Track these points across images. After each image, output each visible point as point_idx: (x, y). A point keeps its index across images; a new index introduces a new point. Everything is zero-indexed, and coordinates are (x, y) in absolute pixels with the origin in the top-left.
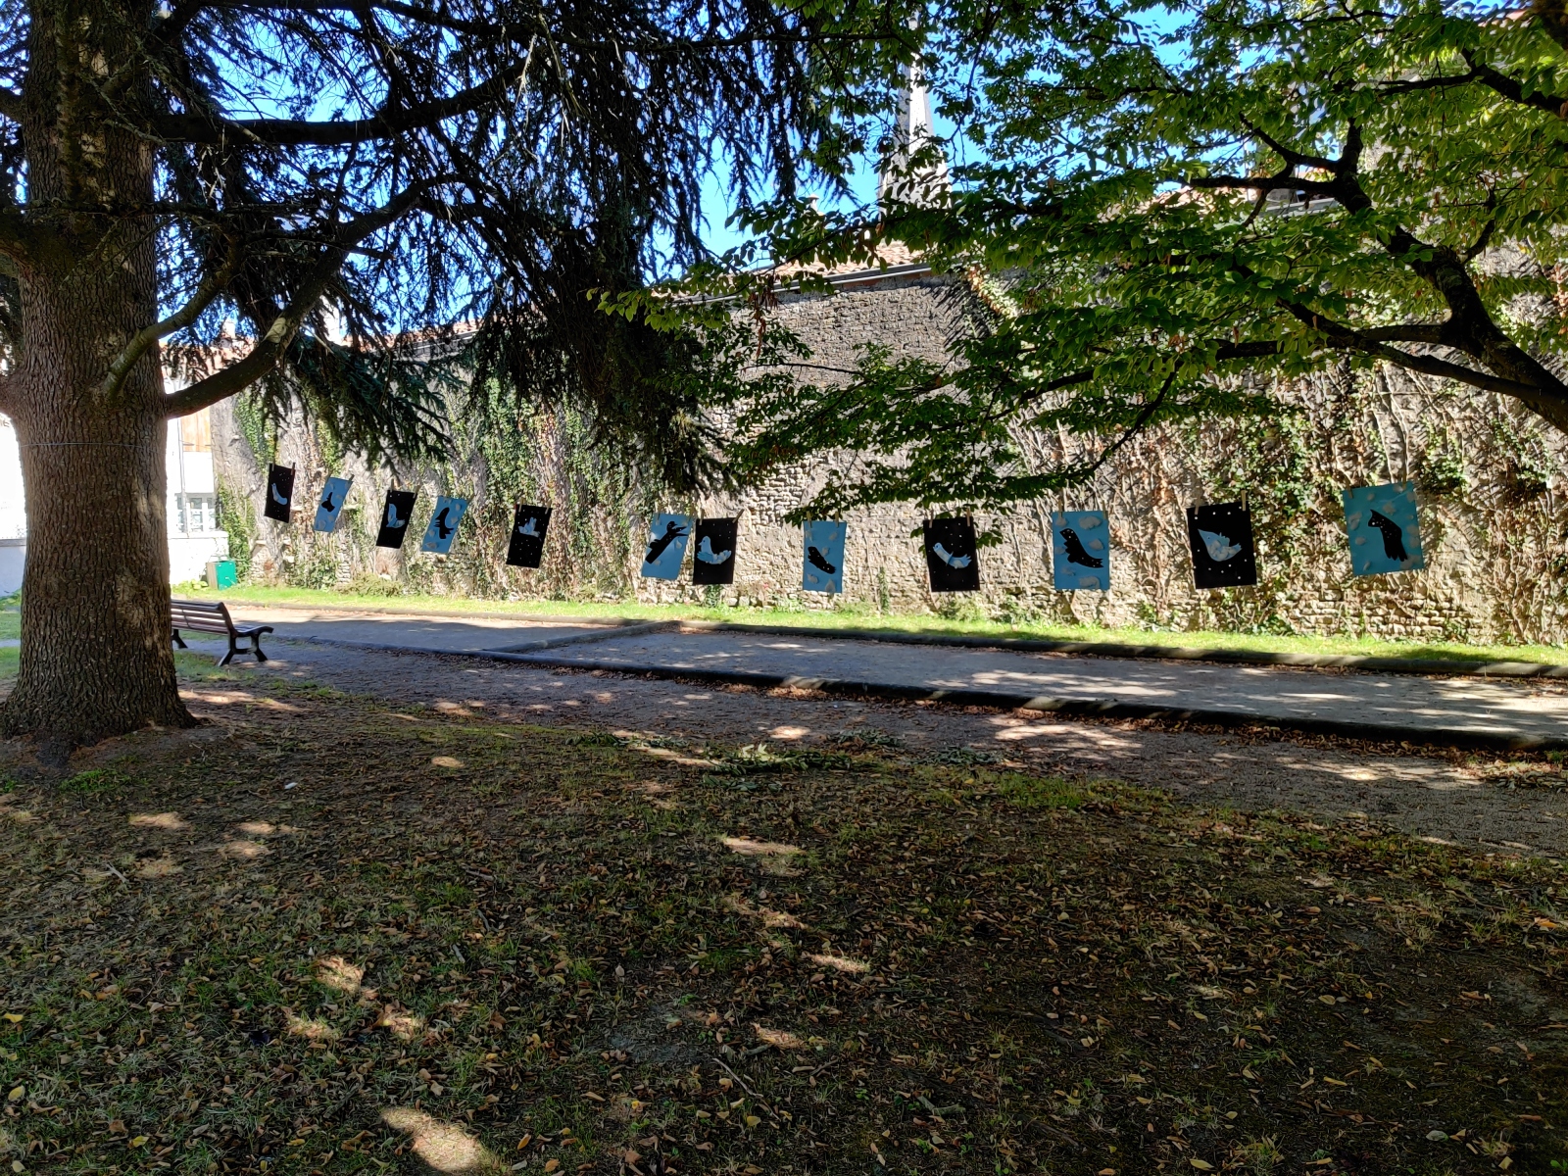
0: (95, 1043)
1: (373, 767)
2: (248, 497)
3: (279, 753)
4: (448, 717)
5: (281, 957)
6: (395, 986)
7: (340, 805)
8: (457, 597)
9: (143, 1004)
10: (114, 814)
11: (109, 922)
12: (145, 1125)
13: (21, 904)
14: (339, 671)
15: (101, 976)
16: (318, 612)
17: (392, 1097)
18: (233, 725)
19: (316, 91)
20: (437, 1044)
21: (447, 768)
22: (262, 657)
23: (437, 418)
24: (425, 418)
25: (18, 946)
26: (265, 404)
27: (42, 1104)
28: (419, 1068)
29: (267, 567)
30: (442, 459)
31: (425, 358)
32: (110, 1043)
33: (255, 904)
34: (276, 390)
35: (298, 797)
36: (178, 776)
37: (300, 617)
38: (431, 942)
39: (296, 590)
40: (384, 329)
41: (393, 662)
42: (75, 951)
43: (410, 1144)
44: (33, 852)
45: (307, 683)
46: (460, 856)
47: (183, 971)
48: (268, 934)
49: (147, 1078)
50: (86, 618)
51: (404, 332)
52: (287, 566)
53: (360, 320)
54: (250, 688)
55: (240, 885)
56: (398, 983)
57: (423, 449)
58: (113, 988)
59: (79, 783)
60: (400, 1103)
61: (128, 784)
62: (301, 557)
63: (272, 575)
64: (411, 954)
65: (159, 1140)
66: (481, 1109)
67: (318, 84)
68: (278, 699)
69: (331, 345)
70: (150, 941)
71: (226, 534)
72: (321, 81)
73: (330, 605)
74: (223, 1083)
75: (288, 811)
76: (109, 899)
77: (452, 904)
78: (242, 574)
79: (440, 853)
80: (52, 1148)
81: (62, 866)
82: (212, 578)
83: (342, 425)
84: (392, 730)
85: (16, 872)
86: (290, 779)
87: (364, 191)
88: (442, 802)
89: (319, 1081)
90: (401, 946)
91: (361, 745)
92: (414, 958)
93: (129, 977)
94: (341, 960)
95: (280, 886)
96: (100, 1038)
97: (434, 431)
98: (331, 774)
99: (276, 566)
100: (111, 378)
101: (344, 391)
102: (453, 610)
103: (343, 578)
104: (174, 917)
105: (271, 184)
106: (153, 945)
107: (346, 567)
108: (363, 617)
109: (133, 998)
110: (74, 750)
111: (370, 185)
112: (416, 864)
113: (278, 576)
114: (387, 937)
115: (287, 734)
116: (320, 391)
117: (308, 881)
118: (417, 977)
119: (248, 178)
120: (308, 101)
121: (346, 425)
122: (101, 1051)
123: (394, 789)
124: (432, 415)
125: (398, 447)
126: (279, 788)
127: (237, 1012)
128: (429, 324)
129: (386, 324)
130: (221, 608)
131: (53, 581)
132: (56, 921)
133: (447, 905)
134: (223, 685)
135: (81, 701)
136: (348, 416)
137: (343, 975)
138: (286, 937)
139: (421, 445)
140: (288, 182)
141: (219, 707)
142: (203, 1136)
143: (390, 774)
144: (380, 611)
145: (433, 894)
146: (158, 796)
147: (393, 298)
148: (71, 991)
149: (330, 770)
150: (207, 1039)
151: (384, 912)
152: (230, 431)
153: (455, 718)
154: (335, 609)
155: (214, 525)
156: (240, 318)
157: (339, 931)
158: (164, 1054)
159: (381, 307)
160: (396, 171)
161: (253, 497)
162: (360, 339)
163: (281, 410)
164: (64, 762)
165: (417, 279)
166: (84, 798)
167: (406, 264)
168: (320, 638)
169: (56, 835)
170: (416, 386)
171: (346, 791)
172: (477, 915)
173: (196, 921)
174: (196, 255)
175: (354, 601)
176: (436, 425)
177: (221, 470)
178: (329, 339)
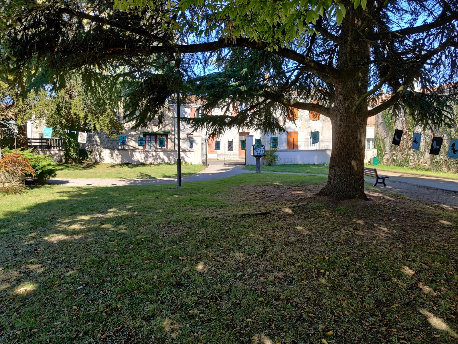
0: (344, 268)
1: (419, 219)
2: (384, 139)
3: (390, 211)
4: (445, 210)
5: (390, 262)
6: (423, 279)
7: (408, 228)
8: (451, 173)
9: (355, 263)
10: (348, 218)
11: (347, 242)
12: (356, 289)
13: (327, 234)
14: (408, 192)
15: (345, 254)
16: (402, 174)
17: (421, 306)
18: (378, 202)
19: (418, 16)
20: (436, 297)
21: (444, 224)
22: (385, 185)
23: (450, 113)
24: (445, 113)
25: (327, 243)
26: (393, 112)
27: (333, 277)
28: (430, 301)
29: (388, 160)
30: (450, 127)
31: (447, 94)
32: (347, 269)
33: (383, 248)
34: (397, 107)
35: (396, 223)
36: (363, 212)
37: (397, 175)
38: (435, 271)
39: (396, 167)
40: (433, 86)
41: (426, 191)
42: (339, 247)
43: (427, 318)
44: (330, 223)
45: (398, 194)
46: (447, 250)
47: (365, 258)
48: (387, 256)
49: (356, 279)
50: (344, 169)
51: (440, 86)
52: (394, 160)
53: (426, 84)
54: (382, 193)
55: (379, 242)
56: (424, 278)
57: (443, 123)
58: (348, 257)
59: (340, 209)
60: (423, 307)
61: (351, 212)
62: (398, 157)
63: (389, 162)
64: (429, 272)
65: (359, 294)
66: (449, 318)
67: (419, 14)
68: (390, 197)
69: (416, 92)
70: (356, 249)
71: (377, 150)
72: (420, 13)
73: (407, 172)
74: (375, 287)
75: (393, 226)
76: (347, 237)
77: (443, 262)
78: (380, 162)
79: (440, 247)
80: (335, 287)
81: (336, 228)
82: (372, 162)
83: (416, 117)
84: (425, 210)
85: (326, 227)
86: (393, 218)
87: (431, 43)
88: (442, 233)
89: (401, 295)
90: (426, 269)
91: (415, 213)
92: (430, 273)
93: (352, 256)
94: (408, 268)
95: (390, 245)
96: (345, 268)
97: (448, 118)
98: (406, 219)
99: (390, 159)
100: (355, 107)
101: (418, 106)
102: (449, 177)
103: (411, 164)
104: (362, 245)
105: (402, 47)
106: (357, 251)
107: (413, 161)
108: (417, 176)
109: (353, 261)
110: (339, 201)
111: (433, 41)
112: (432, 249)
113: (391, 163)
114: (422, 266)
115: (393, 206)
116: (410, 106)
117: (398, 246)
118: (430, 278)
119: (395, 46)
120: (416, 19)
121: (418, 117)
122: (345, 271)
123: (425, 227)
124: (448, 112)
125: (434, 123)
126: (390, 220)
127: (379, 272)
128: (450, 83)
129: (434, 84)
130: (375, 170)
131: (337, 159)
132: (335, 240)
133: (441, 262)
134: (374, 191)
135: (341, 190)
136: (418, 114)
137: (409, 271)
138: (392, 258)
139: (443, 122)
140: (407, 45)
141: (373, 197)
142: (370, 297)
143: (424, 222)
144: (423, 175)
145: (437, 258)
146: (358, 216)
147: (438, 75)
148: (339, 255)
149: (405, 218)
150: (371, 276)
151: (421, 259)
152: (380, 120)
153: (448, 210)
154: (408, 174)
155: (373, 147)
156: (388, 87)
157: (407, 260)
158: (361, 276)
159: (434, 79)
160: (443, 35)
161: (385, 139)
162: (425, 90)
163: (398, 113)
164: (336, 204)
165: (447, 69)
166: (341, 213)
167: (443, 64)
168: (403, 181)
169: (335, 220)
170: (443, 103)
171: (410, 225)
172: (451, 267)
173: (368, 248)
174: (377, 71)
175: (414, 172)
176: (449, 115)
177: (377, 132)
178: (415, 91)
